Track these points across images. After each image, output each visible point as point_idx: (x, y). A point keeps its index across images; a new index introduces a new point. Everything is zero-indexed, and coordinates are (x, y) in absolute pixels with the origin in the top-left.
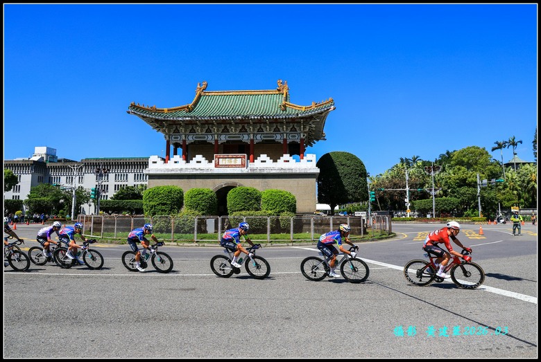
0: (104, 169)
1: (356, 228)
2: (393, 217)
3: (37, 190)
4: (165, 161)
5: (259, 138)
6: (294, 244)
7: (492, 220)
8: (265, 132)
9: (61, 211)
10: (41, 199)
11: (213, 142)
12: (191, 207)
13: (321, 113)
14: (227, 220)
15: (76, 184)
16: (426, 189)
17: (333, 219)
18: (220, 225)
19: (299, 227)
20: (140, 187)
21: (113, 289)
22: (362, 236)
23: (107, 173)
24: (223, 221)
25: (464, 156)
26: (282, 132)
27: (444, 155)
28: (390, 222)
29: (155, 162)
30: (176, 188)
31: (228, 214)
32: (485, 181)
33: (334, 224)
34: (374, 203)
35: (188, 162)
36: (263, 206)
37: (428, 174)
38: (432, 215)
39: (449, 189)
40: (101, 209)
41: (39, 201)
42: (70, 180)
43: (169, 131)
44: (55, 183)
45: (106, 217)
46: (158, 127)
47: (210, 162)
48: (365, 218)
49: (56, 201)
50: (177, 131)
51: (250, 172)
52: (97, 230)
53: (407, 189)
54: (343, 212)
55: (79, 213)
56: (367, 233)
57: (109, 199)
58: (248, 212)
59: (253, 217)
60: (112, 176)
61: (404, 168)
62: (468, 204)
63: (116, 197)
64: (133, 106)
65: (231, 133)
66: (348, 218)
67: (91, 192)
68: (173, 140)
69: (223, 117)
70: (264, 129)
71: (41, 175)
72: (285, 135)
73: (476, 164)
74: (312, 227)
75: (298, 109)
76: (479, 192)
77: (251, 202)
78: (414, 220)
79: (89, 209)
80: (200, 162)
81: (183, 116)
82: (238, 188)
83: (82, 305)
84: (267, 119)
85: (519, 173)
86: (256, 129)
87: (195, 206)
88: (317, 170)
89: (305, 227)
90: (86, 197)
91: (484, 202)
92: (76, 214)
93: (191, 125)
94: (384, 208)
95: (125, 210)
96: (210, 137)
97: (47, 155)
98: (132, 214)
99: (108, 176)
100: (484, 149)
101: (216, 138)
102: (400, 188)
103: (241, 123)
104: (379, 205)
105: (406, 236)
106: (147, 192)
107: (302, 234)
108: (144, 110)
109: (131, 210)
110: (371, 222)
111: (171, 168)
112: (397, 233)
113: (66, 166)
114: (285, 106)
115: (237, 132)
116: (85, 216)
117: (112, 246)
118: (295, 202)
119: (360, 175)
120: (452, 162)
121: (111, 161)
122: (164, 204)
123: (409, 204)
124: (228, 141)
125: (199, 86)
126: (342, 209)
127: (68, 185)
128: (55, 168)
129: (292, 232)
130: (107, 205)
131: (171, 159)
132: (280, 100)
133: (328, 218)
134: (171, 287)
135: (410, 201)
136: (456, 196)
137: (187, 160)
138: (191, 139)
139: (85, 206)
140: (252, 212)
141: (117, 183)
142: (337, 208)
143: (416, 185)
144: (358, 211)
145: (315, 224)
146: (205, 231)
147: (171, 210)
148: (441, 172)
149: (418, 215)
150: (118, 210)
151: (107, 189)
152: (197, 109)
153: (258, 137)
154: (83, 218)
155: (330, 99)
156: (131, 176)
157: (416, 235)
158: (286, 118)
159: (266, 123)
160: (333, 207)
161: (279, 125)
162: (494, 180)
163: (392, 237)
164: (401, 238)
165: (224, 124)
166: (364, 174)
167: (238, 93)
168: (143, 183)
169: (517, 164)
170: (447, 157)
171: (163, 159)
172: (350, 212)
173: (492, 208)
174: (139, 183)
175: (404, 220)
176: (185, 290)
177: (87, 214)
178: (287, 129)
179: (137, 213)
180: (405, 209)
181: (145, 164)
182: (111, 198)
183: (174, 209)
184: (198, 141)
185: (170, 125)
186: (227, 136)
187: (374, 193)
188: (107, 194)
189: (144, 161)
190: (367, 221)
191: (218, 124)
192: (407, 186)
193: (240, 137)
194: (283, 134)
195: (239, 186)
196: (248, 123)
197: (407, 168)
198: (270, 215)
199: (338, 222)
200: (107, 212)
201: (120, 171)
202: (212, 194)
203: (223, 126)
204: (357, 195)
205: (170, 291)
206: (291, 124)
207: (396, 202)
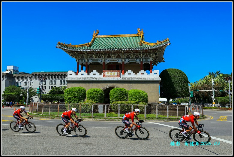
0: (44, 78)
1: (182, 112)
2: (204, 106)
3: (9, 89)
4: (76, 73)
5: (127, 61)
6: (146, 120)
8: (131, 58)
9: (21, 100)
10: (11, 93)
11: (102, 63)
12: (90, 98)
13: (162, 47)
14: (109, 106)
15: (29, 86)
16: (225, 90)
17: (169, 106)
18: (105, 109)
19: (149, 110)
20: (63, 88)
21: (48, 143)
23: (45, 80)
24: (107, 106)
26: (140, 57)
28: (202, 109)
29: (71, 74)
30: (82, 88)
31: (110, 103)
33: (169, 110)
34: (193, 98)
35: (88, 74)
36: (129, 99)
37: (226, 81)
38: (229, 106)
40: (42, 99)
41: (9, 95)
42: (26, 83)
43: (79, 57)
44: (18, 85)
45: (45, 104)
46: (72, 55)
47: (101, 74)
48: (187, 107)
49: (18, 95)
50: (83, 57)
51: (122, 80)
52: (40, 111)
53: (213, 90)
54: (174, 103)
55: (31, 102)
57: (46, 94)
58: (121, 102)
59: (124, 105)
60: (48, 81)
61: (211, 78)
63: (50, 93)
64: (59, 44)
65: (112, 58)
66: (177, 106)
67: (37, 90)
68: (81, 62)
69: (107, 49)
70: (130, 56)
71: (10, 81)
74: (157, 111)
75: (149, 45)
77: (122, 97)
78: (217, 108)
79: (36, 99)
80: (95, 74)
81: (86, 49)
82: (116, 88)
83: (31, 151)
84: (132, 50)
86: (126, 56)
87: (92, 98)
88: (160, 79)
89: (153, 111)
90: (34, 93)
92: (29, 102)
93: (90, 54)
94: (199, 101)
95: (55, 100)
96: (100, 61)
97: (14, 70)
98: (58, 102)
99: (46, 81)
101: (104, 61)
102: (208, 89)
103: (117, 53)
104: (196, 99)
105: (212, 118)
106: (67, 90)
107: (151, 115)
108: (65, 46)
109: (58, 100)
110: (191, 109)
111: (79, 77)
112: (207, 116)
113: (24, 76)
114: (141, 43)
115: (115, 58)
116: (34, 103)
117: (48, 119)
118: (147, 97)
119: (185, 82)
121: (48, 74)
122: (76, 97)
123: (214, 99)
124: (110, 63)
125: (94, 33)
126: (174, 101)
127: (25, 87)
128: (18, 77)
129: (145, 113)
130: (45, 97)
131: (80, 72)
132: (139, 40)
133: (166, 106)
134: (78, 143)
135: (214, 97)
137: (88, 73)
138: (90, 61)
139: (33, 98)
140: (123, 102)
141: (51, 85)
142: (171, 100)
143: (219, 88)
144: (183, 102)
145: (158, 109)
146: (98, 112)
147: (79, 100)
150: (51, 100)
151: (45, 88)
152: (93, 45)
153: (127, 60)
154: (32, 104)
155: (167, 39)
156: (58, 82)
157: (219, 118)
158: (142, 50)
159: (131, 53)
160: (168, 100)
161: (138, 54)
163: (204, 118)
164: (210, 119)
165: (108, 53)
166: (187, 82)
167: (115, 36)
168: (65, 85)
171: (75, 73)
172: (178, 103)
174: (62, 85)
175: (212, 109)
176: (86, 144)
178: (143, 56)
179: (61, 102)
180: (212, 102)
181: (66, 75)
182: (48, 93)
183: (81, 99)
184: (94, 63)
185: (79, 54)
186: (110, 60)
187: (193, 92)
188: (45, 91)
189: (65, 73)
190: (188, 109)
191: (105, 53)
192: (213, 89)
193: (117, 61)
194: (140, 58)
195: (116, 87)
196: (121, 53)
197: (213, 78)
198: (133, 103)
199: (172, 108)
200: (45, 101)
201: (52, 79)
202: (102, 92)
203: (107, 54)
204: (182, 93)
205: (78, 145)
206: (145, 53)
207: (206, 98)
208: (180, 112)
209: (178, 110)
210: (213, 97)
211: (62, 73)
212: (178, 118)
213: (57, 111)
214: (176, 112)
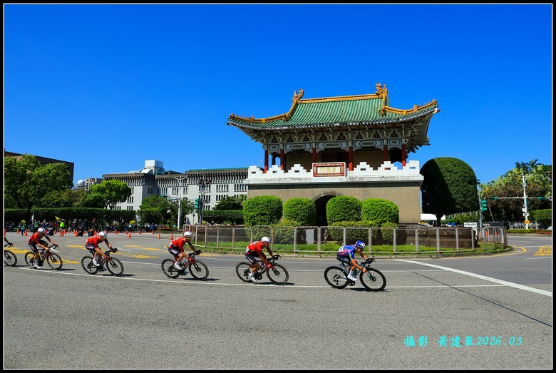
0: (207, 180)
1: (466, 240)
2: (508, 228)
3: (148, 201)
4: (264, 171)
5: (358, 145)
6: (397, 256)
8: (365, 139)
9: (168, 221)
10: (151, 209)
11: (311, 151)
12: (290, 217)
13: (424, 116)
14: (326, 231)
15: (181, 195)
16: (547, 196)
17: (440, 230)
18: (319, 236)
19: (403, 238)
20: (240, 198)
21: (217, 298)
22: (473, 249)
23: (209, 184)
24: (323, 231)
26: (382, 137)
28: (505, 234)
29: (254, 173)
30: (275, 198)
31: (327, 225)
33: (440, 236)
34: (486, 213)
35: (286, 171)
36: (364, 216)
40: (204, 219)
41: (150, 212)
42: (176, 191)
43: (267, 141)
44: (162, 194)
45: (209, 227)
46: (256, 137)
47: (309, 171)
48: (475, 230)
49: (164, 211)
50: (275, 141)
51: (349, 181)
52: (201, 240)
53: (525, 197)
54: (450, 224)
55: (184, 223)
56: (479, 246)
57: (211, 209)
58: (348, 222)
59: (353, 228)
60: (213, 187)
61: (519, 174)
63: (218, 207)
64: (233, 118)
65: (329, 140)
66: (457, 229)
67: (195, 203)
68: (271, 150)
70: (363, 135)
71: (150, 187)
72: (385, 141)
74: (417, 238)
75: (399, 113)
77: (351, 212)
78: (534, 232)
79: (193, 219)
80: (298, 171)
81: (281, 126)
82: (337, 198)
83: (189, 311)
84: (366, 124)
86: (355, 136)
87: (294, 216)
88: (421, 178)
89: (409, 239)
90: (190, 208)
92: (182, 223)
93: (289, 134)
94: (499, 218)
95: (226, 220)
96: (308, 146)
97: (155, 167)
98: (233, 224)
99: (210, 186)
101: (314, 146)
102: (516, 196)
103: (339, 131)
104: (491, 215)
105: (525, 250)
106: (247, 202)
107: (406, 246)
108: (242, 121)
109: (231, 220)
110: (482, 234)
111: (269, 178)
112: (514, 247)
113: (172, 177)
114: (384, 111)
116: (190, 226)
117: (215, 255)
118: (398, 212)
119: (470, 183)
121: (213, 173)
122: (264, 214)
123: (528, 215)
124: (326, 149)
125: (295, 95)
126: (449, 219)
127: (174, 196)
128: (163, 180)
129: (395, 244)
130: (209, 215)
131: (270, 168)
132: (380, 105)
133: (434, 228)
134: (272, 298)
135: (528, 210)
137: (286, 169)
138: (289, 148)
139: (189, 216)
140: (352, 223)
141: (218, 194)
142: (443, 218)
143: (536, 192)
144: (467, 221)
145: (420, 236)
146: (305, 242)
147: (270, 220)
149: (539, 227)
150: (220, 220)
151: (209, 199)
152: (294, 118)
153: (357, 144)
154: (188, 227)
155: (433, 101)
156: (231, 186)
157: (537, 250)
158: (386, 123)
159: (365, 129)
160: (439, 217)
161: (378, 131)
163: (508, 251)
164: (519, 252)
165: (321, 132)
166: (474, 181)
167: (335, 100)
168: (243, 193)
171: (262, 169)
172: (458, 223)
174: (239, 193)
175: (523, 232)
176: (286, 301)
177: (192, 223)
178: (387, 135)
179: (237, 223)
180: (523, 219)
181: (244, 175)
182: (213, 208)
183: (274, 219)
184: (296, 150)
185: (268, 134)
186: (325, 144)
187: (485, 201)
188: (209, 204)
189: (244, 171)
190: (478, 233)
191: (315, 132)
192: (525, 194)
193: (338, 145)
194: (383, 140)
195: (338, 195)
196: (347, 130)
197: (525, 174)
198: (371, 225)
199: (445, 234)
200: (210, 222)
201: (221, 182)
202: (311, 204)
203: (321, 134)
204: (466, 204)
205: (271, 302)
206: (392, 130)
207: (511, 212)
208: (462, 240)
209: (457, 236)
210: (525, 210)
211: (238, 171)
212: (457, 251)
213: (231, 240)
214: (453, 240)
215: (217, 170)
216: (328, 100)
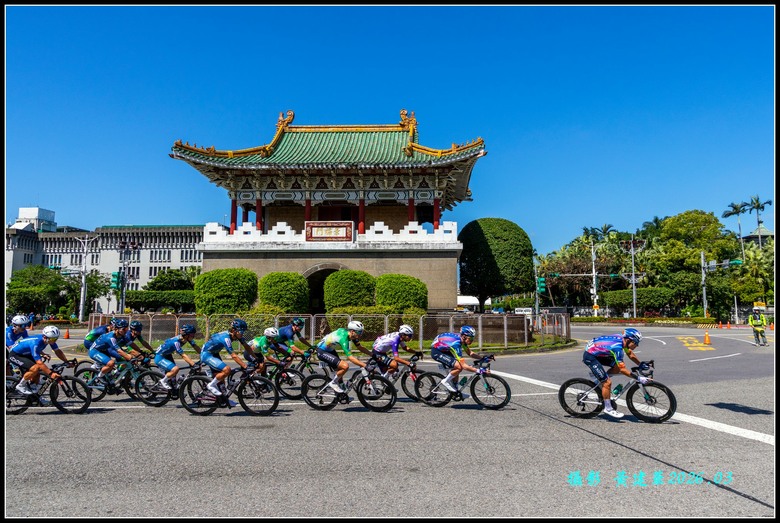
0: (133, 243)
1: (517, 332)
2: (572, 315)
3: (23, 275)
4: (230, 231)
5: (372, 197)
7: (724, 323)
8: (382, 188)
9: (62, 309)
10: (29, 289)
11: (304, 204)
12: (269, 300)
13: (466, 160)
14: (323, 320)
15: (87, 266)
16: (622, 274)
17: (483, 318)
18: (313, 328)
19: (432, 329)
20: (190, 271)
21: (144, 429)
22: (526, 344)
23: (137, 249)
24: (318, 321)
25: (681, 226)
26: (406, 188)
27: (650, 223)
28: (568, 324)
29: (214, 233)
30: (247, 272)
31: (325, 311)
32: (713, 263)
33: (483, 327)
34: (544, 296)
35: (264, 232)
36: (379, 300)
37: (625, 251)
38: (632, 313)
39: (657, 274)
40: (127, 305)
41: (25, 293)
42: (78, 259)
43: (236, 186)
44: (51, 264)
46: (218, 179)
47: (299, 232)
48: (530, 318)
49: (54, 293)
50: (248, 186)
51: (358, 247)
53: (594, 274)
54: (497, 309)
55: (92, 312)
56: (534, 340)
57: (140, 289)
58: (355, 308)
59: (363, 315)
60: (145, 254)
61: (588, 243)
62: (687, 297)
63: (153, 286)
64: (179, 147)
65: (330, 189)
66: (505, 317)
67: (112, 278)
68: (242, 200)
69: (318, 165)
70: (380, 184)
71: (30, 252)
72: (411, 192)
73: (699, 237)
75: (432, 154)
76: (703, 279)
77: (359, 294)
78: (605, 320)
79: (108, 305)
80: (283, 233)
81: (257, 164)
82: (341, 272)
84: (384, 168)
85: (766, 251)
86: (369, 184)
87: (274, 299)
88: (460, 246)
90: (103, 287)
91: (712, 295)
92: (88, 311)
93: (270, 177)
94: (560, 302)
95: (166, 306)
96: (299, 196)
97: (39, 220)
98: (177, 312)
99: (139, 253)
100: (712, 214)
101: (308, 196)
102: (583, 272)
103: (346, 175)
104: (551, 298)
106: (201, 278)
108: (196, 153)
109: (175, 306)
110: (539, 323)
111: (238, 241)
112: (579, 340)
113: (71, 237)
114: (411, 149)
116: (101, 315)
118: (426, 293)
119: (524, 254)
120: (663, 235)
121: (144, 231)
122: (229, 296)
123: (597, 297)
124: (325, 202)
125: (281, 118)
126: (496, 304)
127: (74, 268)
128: (53, 241)
129: (421, 338)
130: (137, 298)
131: (239, 228)
132: (404, 140)
133: (474, 317)
135: (598, 291)
136: (668, 286)
137: (264, 230)
138: (269, 198)
139: (101, 301)
140: (362, 309)
141: (154, 265)
142: (488, 302)
143: (608, 268)
144: (520, 306)
145: (455, 326)
147: (238, 306)
148: (645, 249)
149: (610, 314)
150: (155, 306)
151: (138, 273)
152: (278, 153)
153: (371, 195)
154: (97, 318)
155: (479, 139)
156: (176, 254)
158: (412, 168)
159: (383, 174)
160: (482, 301)
161: (402, 178)
162: (726, 262)
163: (571, 346)
165: (320, 175)
166: (529, 252)
167: (340, 129)
168: (195, 264)
169: (764, 237)
170: (655, 227)
171: (226, 228)
172: (508, 309)
173: (724, 304)
174: (189, 264)
175: (591, 321)
176: (258, 427)
177: (105, 312)
178: (414, 185)
179: (184, 311)
180: (591, 304)
181: (196, 235)
182: (144, 288)
183: (243, 303)
184: (281, 201)
185: (236, 175)
186: (325, 194)
187: (543, 279)
188: (137, 281)
189: (197, 230)
190: (534, 323)
191: (311, 175)
192: (594, 270)
193: (343, 196)
194: (408, 191)
195: (342, 268)
196: (357, 175)
197: (594, 243)
198: (388, 312)
199: (490, 323)
200: (137, 309)
201: (158, 246)
202: (302, 281)
203: (318, 179)
204: (518, 283)
205: (235, 430)
206: (421, 177)
207: (577, 293)
208: (512, 332)
209: (505, 327)
211: (187, 230)
212: (506, 346)
214: (501, 332)
215: (151, 227)
216: (330, 130)
